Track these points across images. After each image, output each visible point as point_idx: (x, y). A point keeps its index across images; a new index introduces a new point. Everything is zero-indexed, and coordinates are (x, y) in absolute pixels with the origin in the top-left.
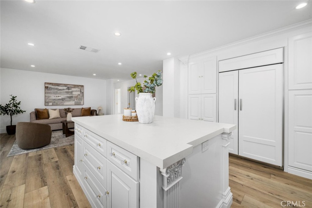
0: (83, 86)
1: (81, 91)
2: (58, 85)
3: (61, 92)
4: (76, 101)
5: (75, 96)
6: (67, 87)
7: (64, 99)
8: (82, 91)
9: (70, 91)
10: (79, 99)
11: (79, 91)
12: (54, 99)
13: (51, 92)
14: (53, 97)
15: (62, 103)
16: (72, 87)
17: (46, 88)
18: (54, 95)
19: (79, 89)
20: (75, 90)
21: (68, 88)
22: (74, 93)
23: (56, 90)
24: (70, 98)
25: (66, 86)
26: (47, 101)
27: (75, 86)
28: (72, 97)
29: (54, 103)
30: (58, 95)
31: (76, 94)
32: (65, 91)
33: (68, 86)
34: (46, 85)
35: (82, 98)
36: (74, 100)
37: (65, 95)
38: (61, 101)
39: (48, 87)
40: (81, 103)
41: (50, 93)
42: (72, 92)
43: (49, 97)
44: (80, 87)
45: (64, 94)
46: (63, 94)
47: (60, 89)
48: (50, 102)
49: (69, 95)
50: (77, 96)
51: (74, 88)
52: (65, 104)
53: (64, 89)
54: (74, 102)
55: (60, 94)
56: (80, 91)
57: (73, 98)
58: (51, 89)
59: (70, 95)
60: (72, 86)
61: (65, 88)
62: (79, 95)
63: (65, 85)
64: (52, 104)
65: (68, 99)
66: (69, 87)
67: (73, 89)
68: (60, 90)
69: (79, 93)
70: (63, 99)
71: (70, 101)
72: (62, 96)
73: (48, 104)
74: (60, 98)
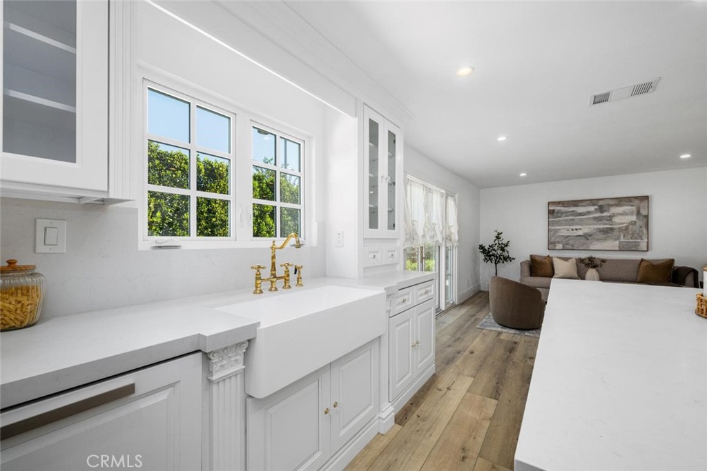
0: (646, 198)
1: (638, 213)
2: (575, 203)
3: (582, 220)
4: (622, 239)
5: (620, 228)
6: (596, 207)
7: (591, 235)
8: (644, 212)
9: (605, 214)
10: (633, 234)
11: (631, 214)
12: (567, 237)
13: (560, 221)
14: (564, 231)
15: (583, 245)
16: (612, 205)
17: (551, 212)
18: (566, 227)
19: (634, 208)
20: (621, 212)
21: (601, 209)
22: (616, 220)
23: (572, 215)
24: (607, 232)
25: (594, 205)
26: (553, 239)
27: (620, 201)
28: (612, 229)
29: (567, 244)
30: (574, 227)
31: (623, 221)
32: (591, 216)
33: (601, 203)
34: (551, 208)
35: (645, 231)
36: (619, 238)
37: (592, 226)
38: (583, 240)
39: (553, 211)
40: (638, 245)
41: (558, 223)
42: (610, 216)
43: (556, 231)
44: (637, 202)
45: (590, 225)
46: (586, 224)
47: (579, 212)
48: (559, 243)
49: (602, 226)
50: (627, 228)
51: (617, 205)
52: (592, 248)
53: (589, 213)
54: (617, 242)
55: (579, 225)
56: (635, 213)
57: (616, 233)
58: (559, 215)
59: (604, 224)
60: (611, 202)
61: (592, 209)
62: (634, 223)
63: (592, 202)
64: (563, 246)
65: (601, 236)
66: (601, 205)
67: (614, 210)
68: (580, 214)
69: (634, 218)
70: (587, 237)
71: (605, 239)
72: (585, 230)
73: (555, 246)
74: (580, 233)
